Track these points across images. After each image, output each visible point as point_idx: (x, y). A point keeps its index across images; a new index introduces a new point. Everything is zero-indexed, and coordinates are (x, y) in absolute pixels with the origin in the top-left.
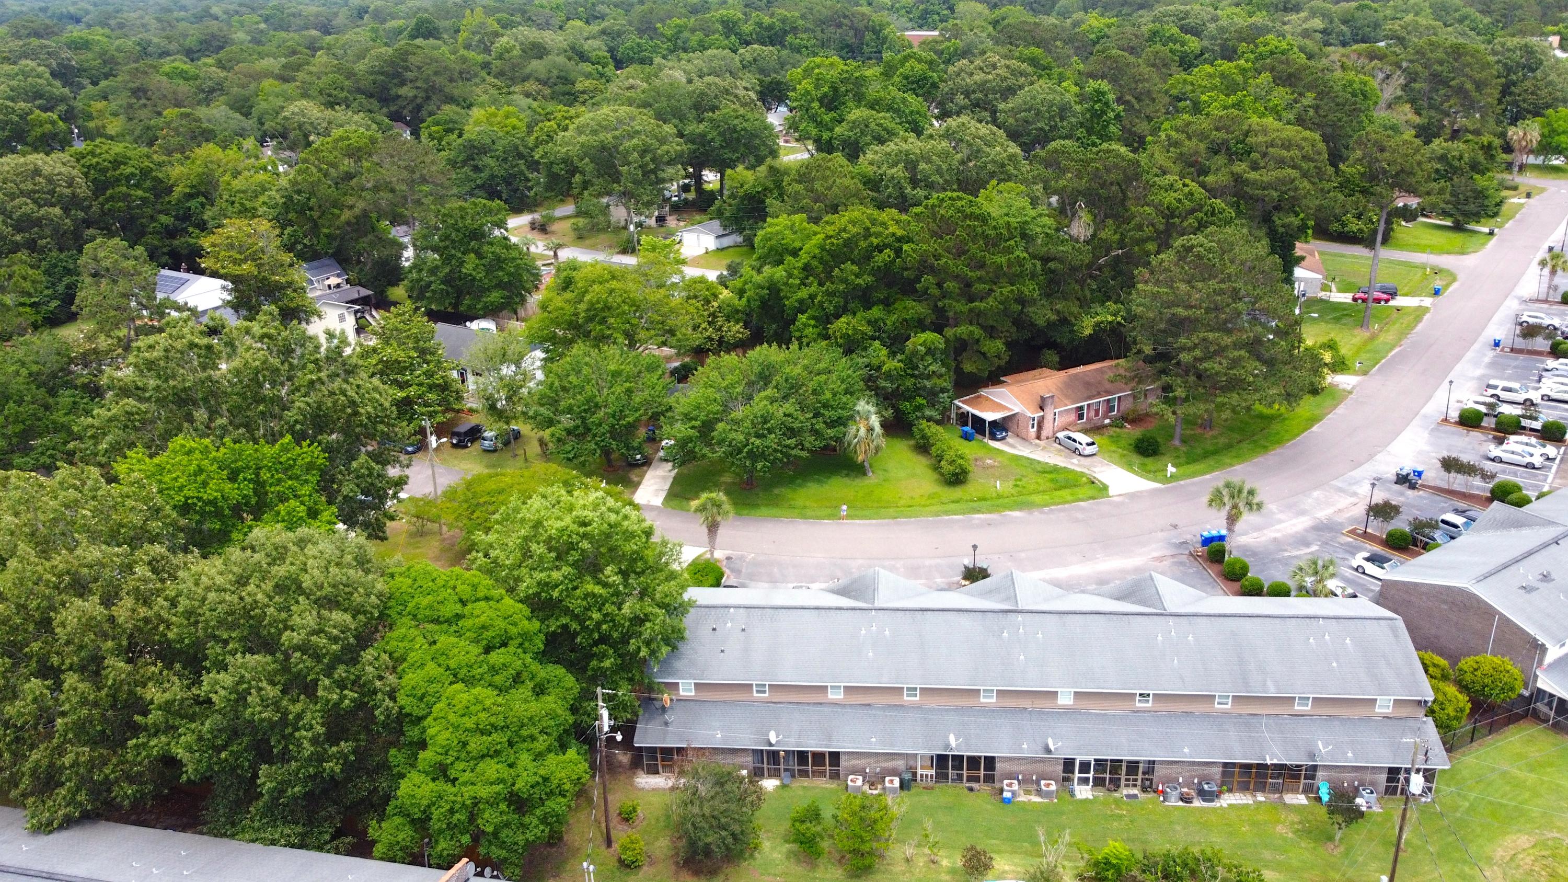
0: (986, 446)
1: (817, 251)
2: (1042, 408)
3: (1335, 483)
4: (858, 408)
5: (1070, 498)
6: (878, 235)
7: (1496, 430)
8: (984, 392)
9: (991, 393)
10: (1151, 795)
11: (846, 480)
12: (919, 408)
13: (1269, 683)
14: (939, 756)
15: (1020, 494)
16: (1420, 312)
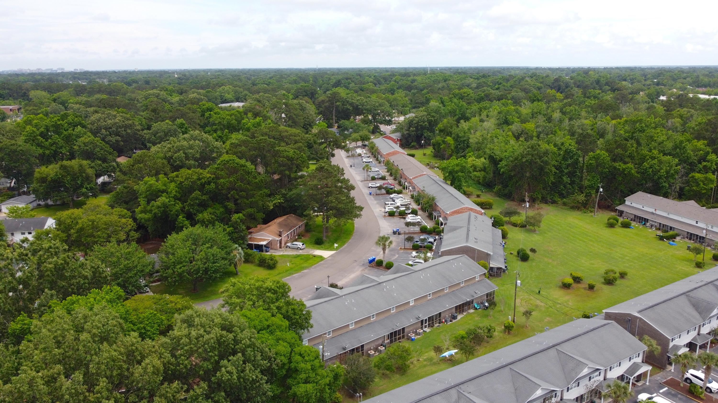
2: (280, 236)
5: (315, 262)
6: (202, 178)
7: (400, 215)
8: (251, 236)
9: (256, 236)
13: (455, 280)
14: (390, 333)
15: (298, 265)
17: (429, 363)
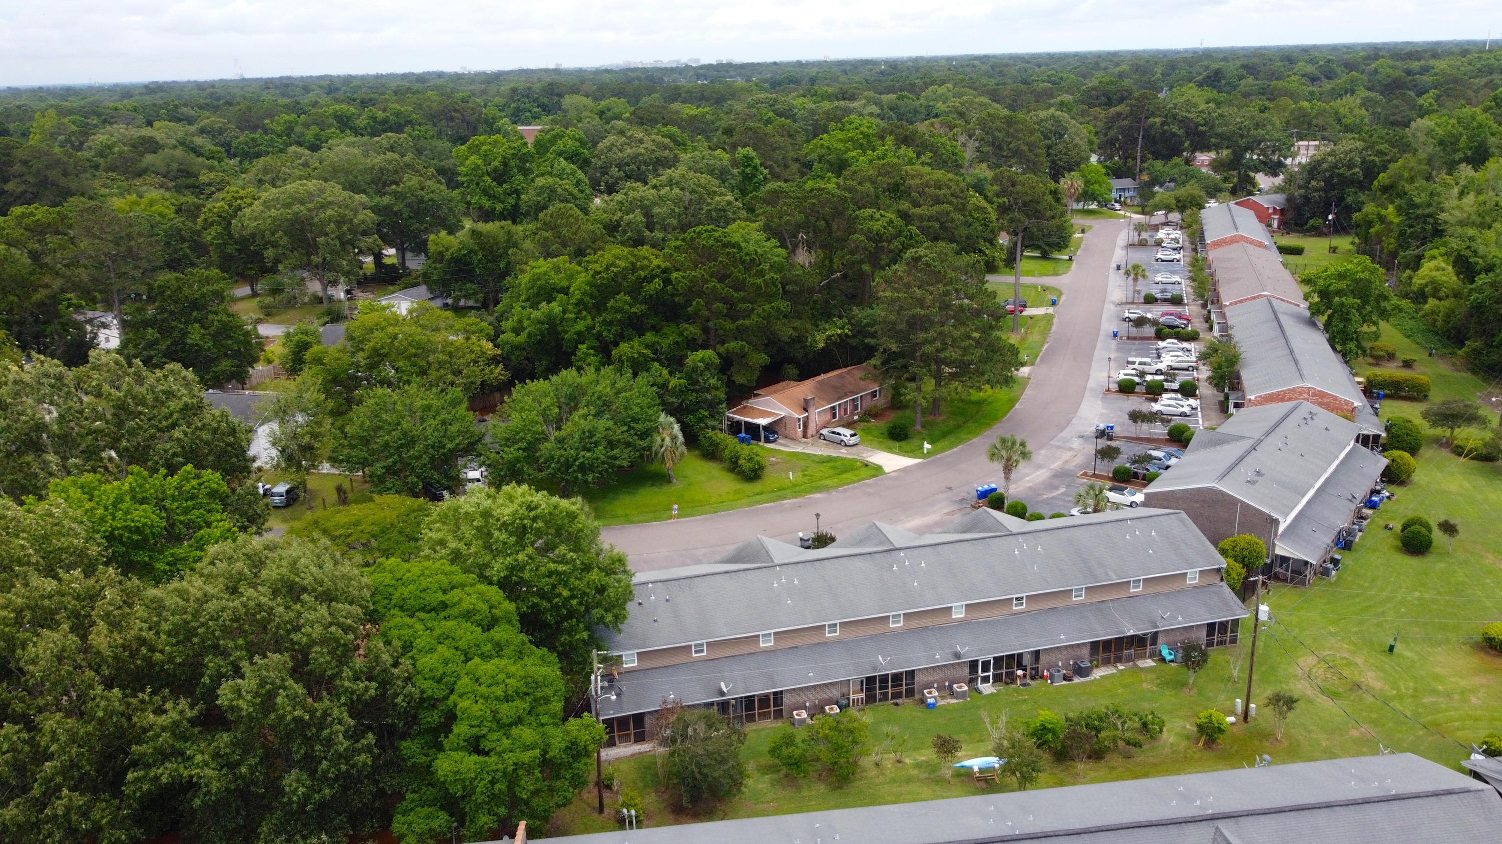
0: (763, 448)
1: (587, 288)
2: (806, 410)
3: (1052, 442)
4: (660, 419)
5: (855, 478)
6: (642, 268)
7: (1147, 393)
8: (747, 403)
9: (756, 403)
10: (1039, 681)
11: (654, 489)
12: (701, 420)
13: (1111, 573)
14: (867, 678)
15: (813, 481)
16: (1049, 318)
17: (922, 776)
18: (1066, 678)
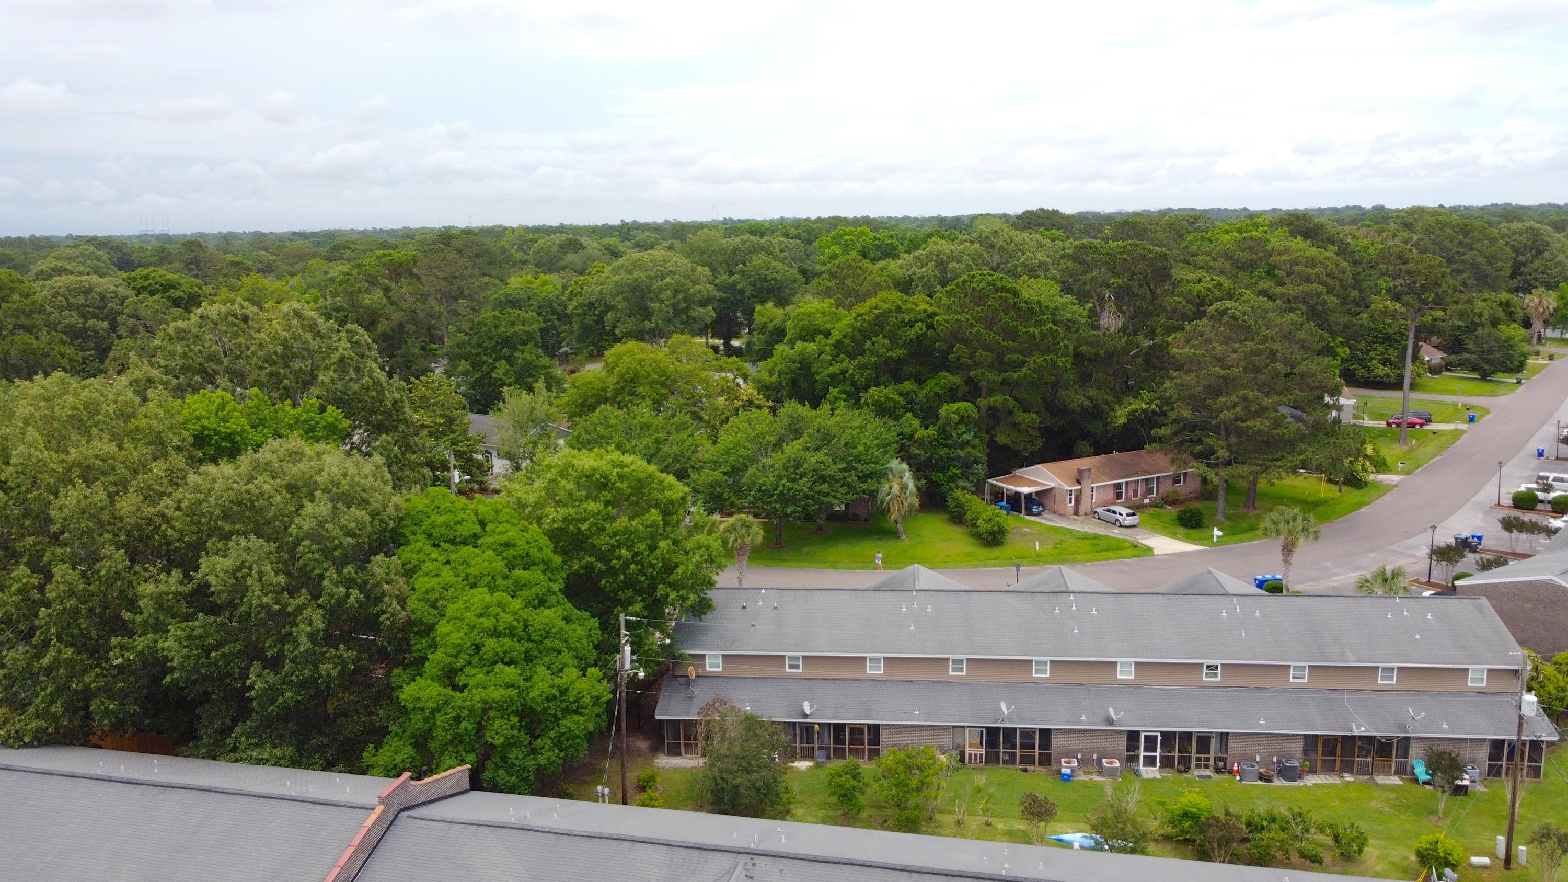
0: (1022, 519)
1: (848, 330)
2: (1079, 482)
3: (1390, 547)
4: (890, 465)
5: (1113, 557)
6: (909, 311)
8: (1018, 472)
9: (1025, 473)
10: (1226, 776)
11: (879, 542)
12: (953, 479)
13: (1348, 653)
14: (989, 729)
15: (1060, 554)
16: (1457, 434)
18: (1262, 777)
